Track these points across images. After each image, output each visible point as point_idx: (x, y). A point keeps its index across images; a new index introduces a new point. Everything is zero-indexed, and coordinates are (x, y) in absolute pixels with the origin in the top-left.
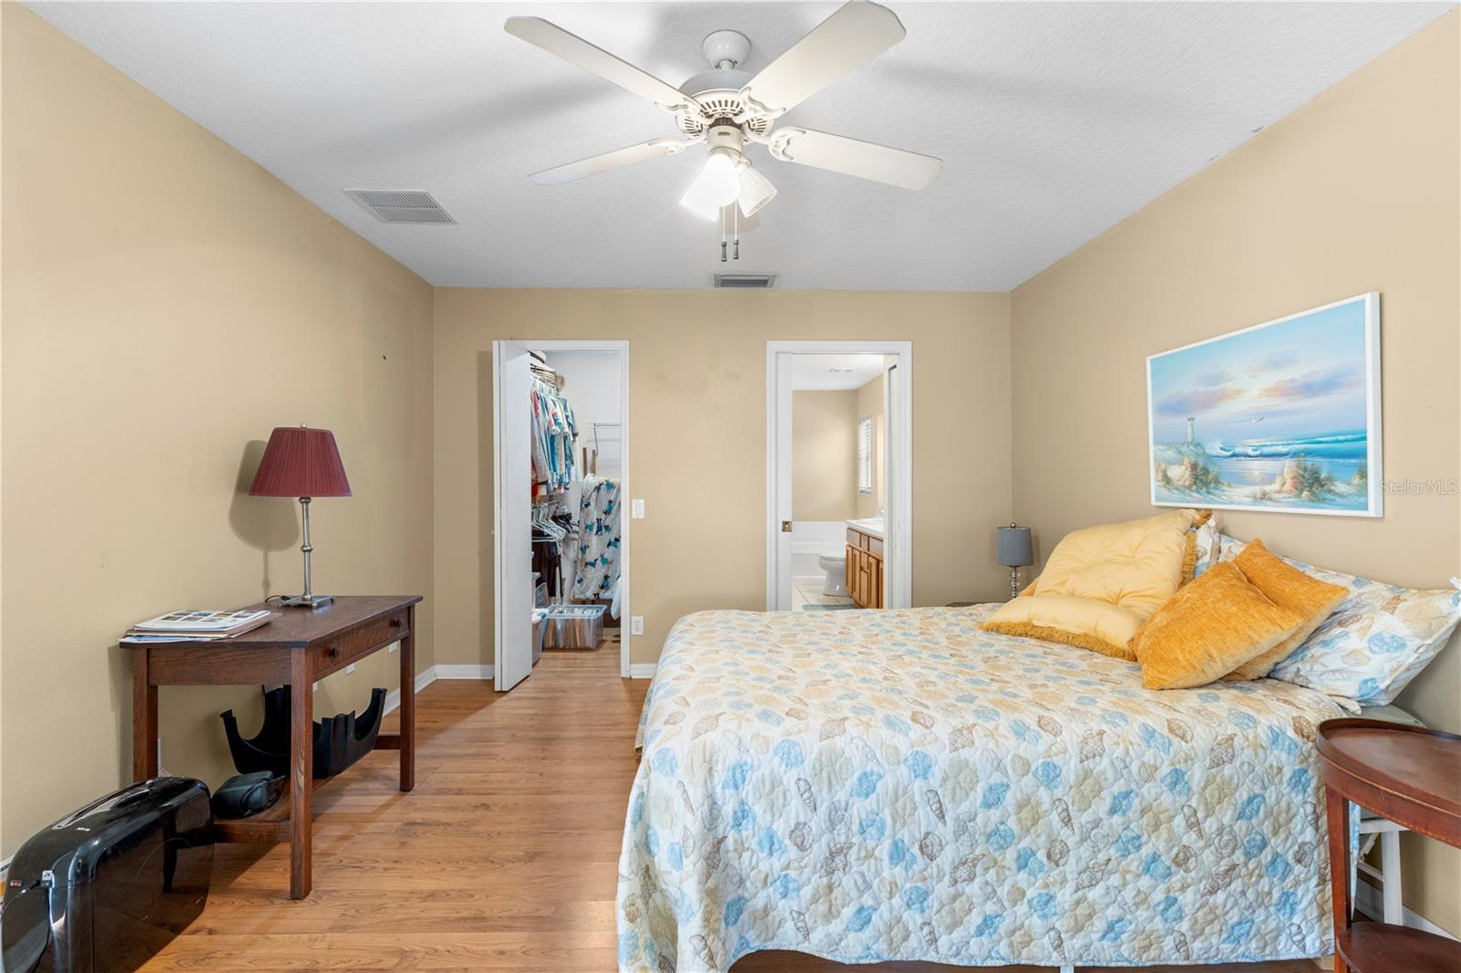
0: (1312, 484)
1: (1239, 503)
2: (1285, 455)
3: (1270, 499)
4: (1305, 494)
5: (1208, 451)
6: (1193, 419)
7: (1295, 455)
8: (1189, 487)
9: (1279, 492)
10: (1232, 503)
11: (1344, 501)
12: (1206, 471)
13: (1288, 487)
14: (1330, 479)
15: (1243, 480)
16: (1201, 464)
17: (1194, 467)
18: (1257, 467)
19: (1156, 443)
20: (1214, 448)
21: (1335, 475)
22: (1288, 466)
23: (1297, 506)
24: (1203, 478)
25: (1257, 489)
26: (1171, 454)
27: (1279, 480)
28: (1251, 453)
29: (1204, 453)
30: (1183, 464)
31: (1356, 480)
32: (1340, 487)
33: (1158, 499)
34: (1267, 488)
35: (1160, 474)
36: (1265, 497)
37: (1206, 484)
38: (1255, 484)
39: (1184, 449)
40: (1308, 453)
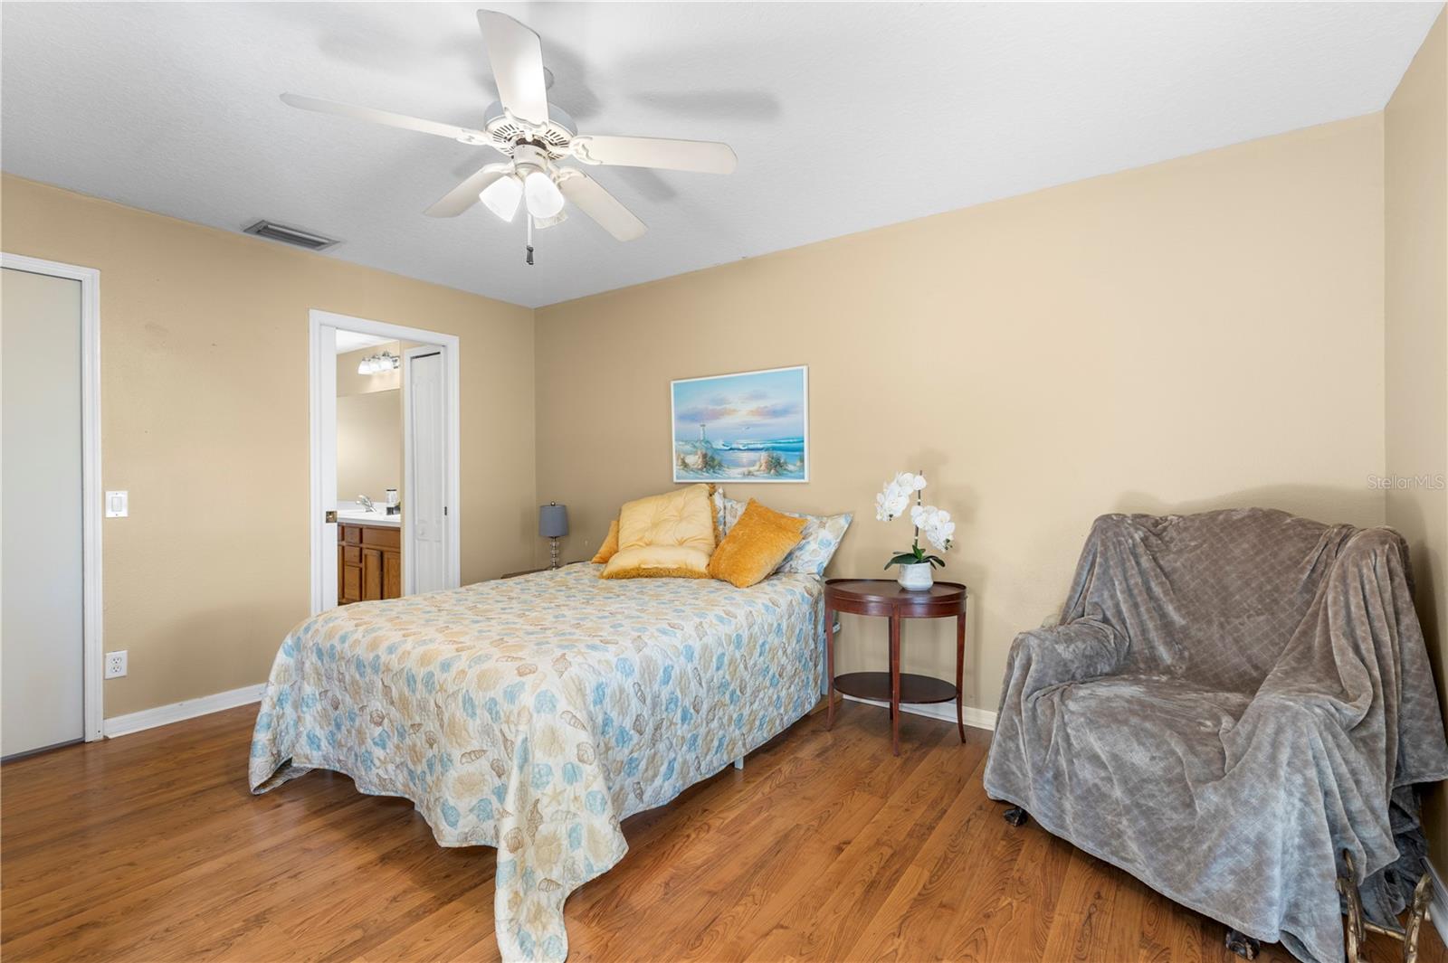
0: (776, 466)
1: (734, 478)
2: (762, 449)
3: (753, 475)
4: (773, 471)
5: (714, 446)
6: (704, 426)
7: (767, 449)
8: (701, 469)
9: (758, 471)
10: (730, 478)
11: (793, 475)
12: (713, 459)
13: (763, 468)
14: (786, 463)
15: (737, 464)
16: (710, 454)
17: (705, 456)
18: (745, 457)
19: (676, 440)
20: (719, 445)
21: (788, 461)
22: (763, 455)
23: (769, 478)
24: (710, 463)
25: (745, 470)
26: (688, 447)
27: (758, 464)
28: (741, 447)
29: (712, 447)
30: (697, 454)
31: (799, 464)
32: (791, 467)
33: (678, 478)
34: (751, 469)
35: (680, 461)
36: (750, 474)
37: (713, 467)
38: (744, 466)
39: (697, 444)
40: (774, 449)
